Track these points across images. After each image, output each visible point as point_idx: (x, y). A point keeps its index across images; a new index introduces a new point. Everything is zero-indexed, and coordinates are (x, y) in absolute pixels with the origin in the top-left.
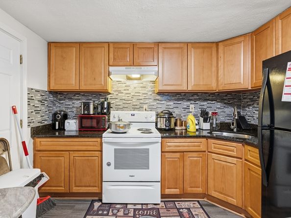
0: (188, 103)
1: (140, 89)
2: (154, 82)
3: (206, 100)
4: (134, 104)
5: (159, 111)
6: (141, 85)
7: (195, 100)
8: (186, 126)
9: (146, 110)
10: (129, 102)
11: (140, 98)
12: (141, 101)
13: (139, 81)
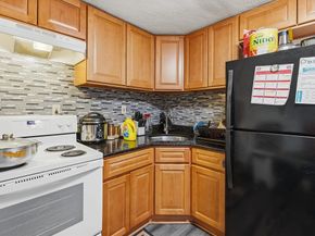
0: (119, 103)
1: (46, 75)
2: (72, 67)
3: (138, 100)
4: (33, 101)
5: (82, 114)
6: (49, 68)
7: (127, 100)
8: (119, 133)
9: (56, 112)
10: (19, 97)
11: (45, 91)
12: (47, 97)
13: (44, 61)
